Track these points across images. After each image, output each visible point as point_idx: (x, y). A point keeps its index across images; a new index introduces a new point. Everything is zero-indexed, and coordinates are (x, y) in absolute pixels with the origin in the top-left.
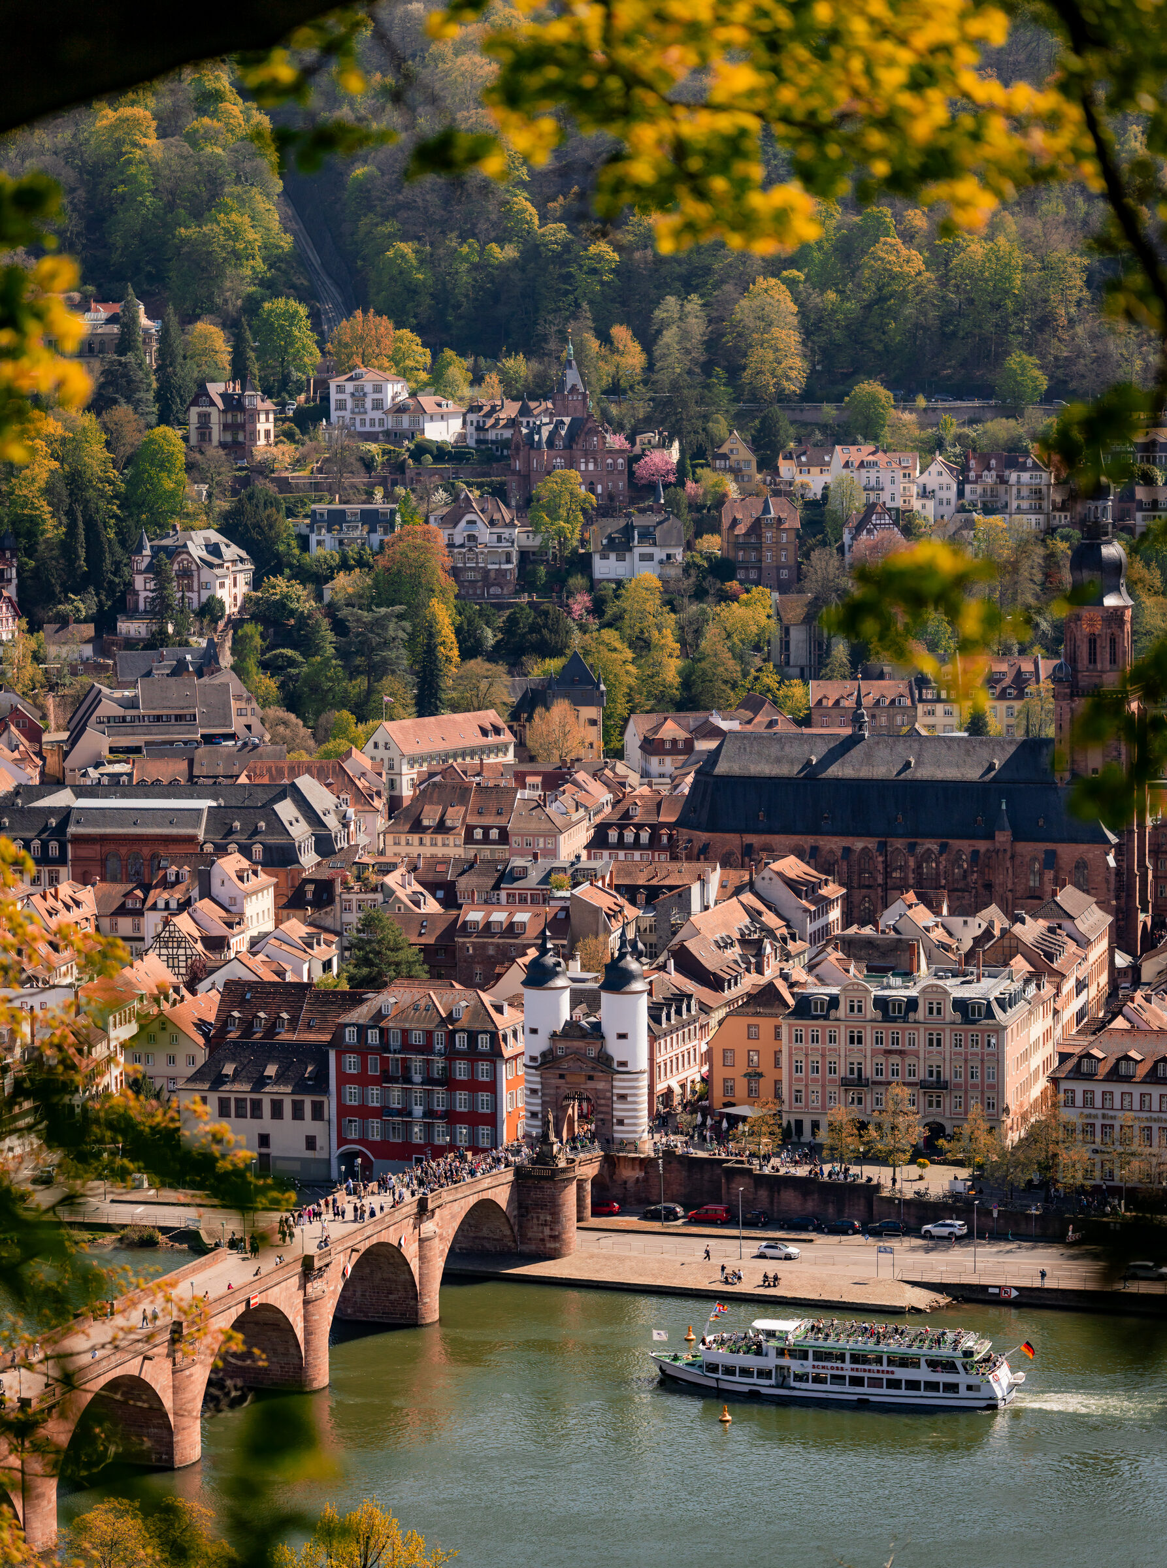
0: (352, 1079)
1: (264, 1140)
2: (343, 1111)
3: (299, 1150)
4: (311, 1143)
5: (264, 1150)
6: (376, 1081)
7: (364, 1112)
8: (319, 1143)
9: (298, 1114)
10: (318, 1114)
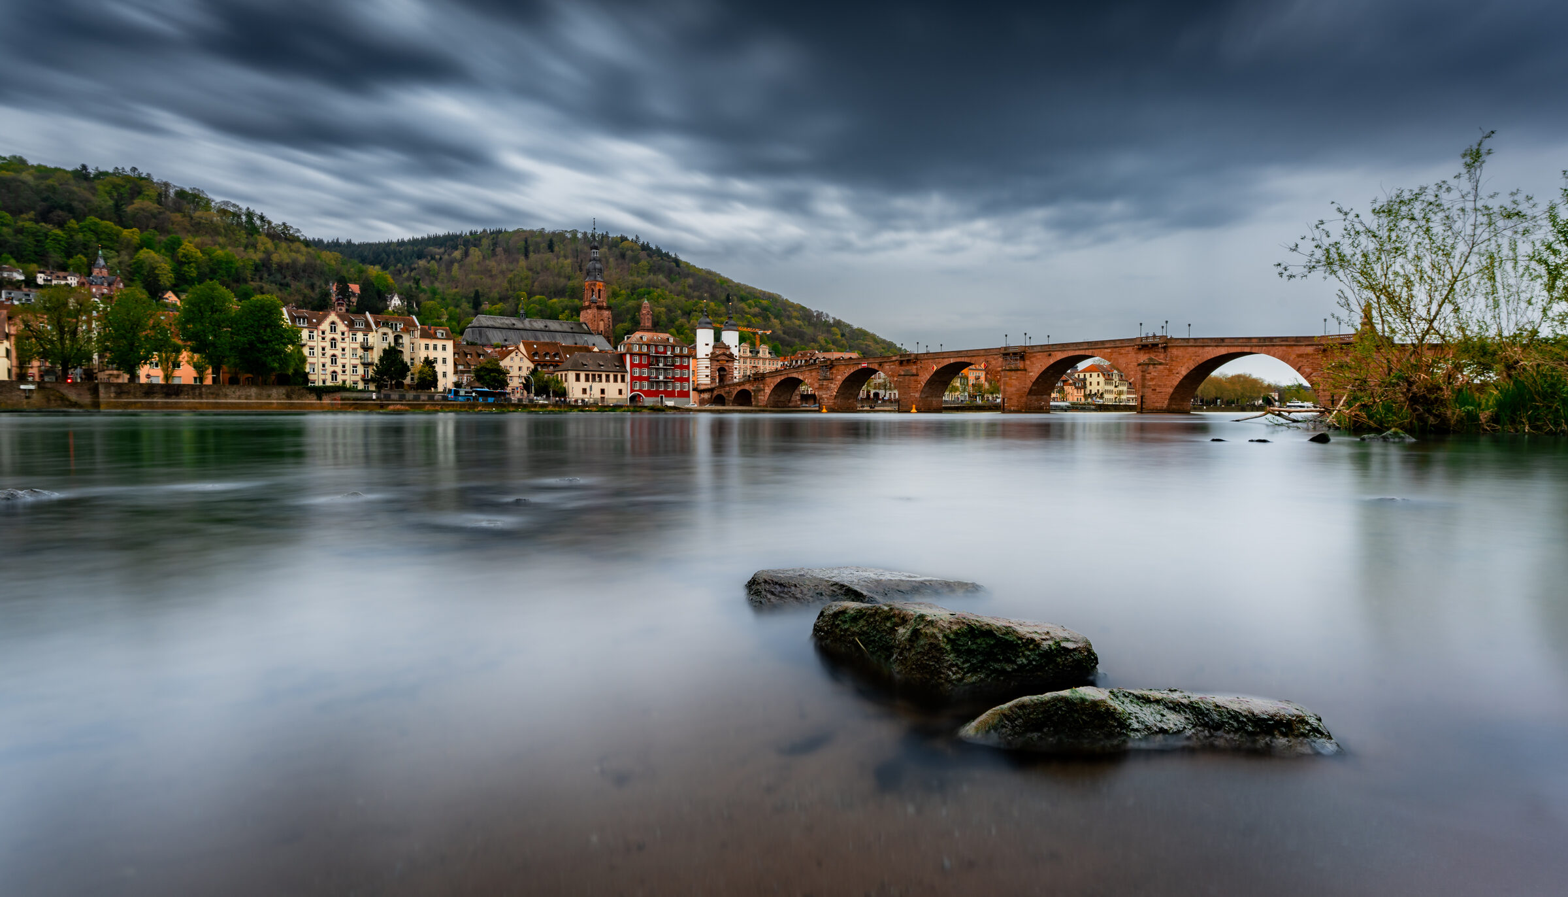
0: (636, 366)
1: (603, 391)
2: (633, 378)
3: (616, 395)
4: (620, 392)
5: (603, 396)
6: (645, 366)
7: (641, 379)
8: (623, 392)
9: (616, 380)
10: (623, 380)
